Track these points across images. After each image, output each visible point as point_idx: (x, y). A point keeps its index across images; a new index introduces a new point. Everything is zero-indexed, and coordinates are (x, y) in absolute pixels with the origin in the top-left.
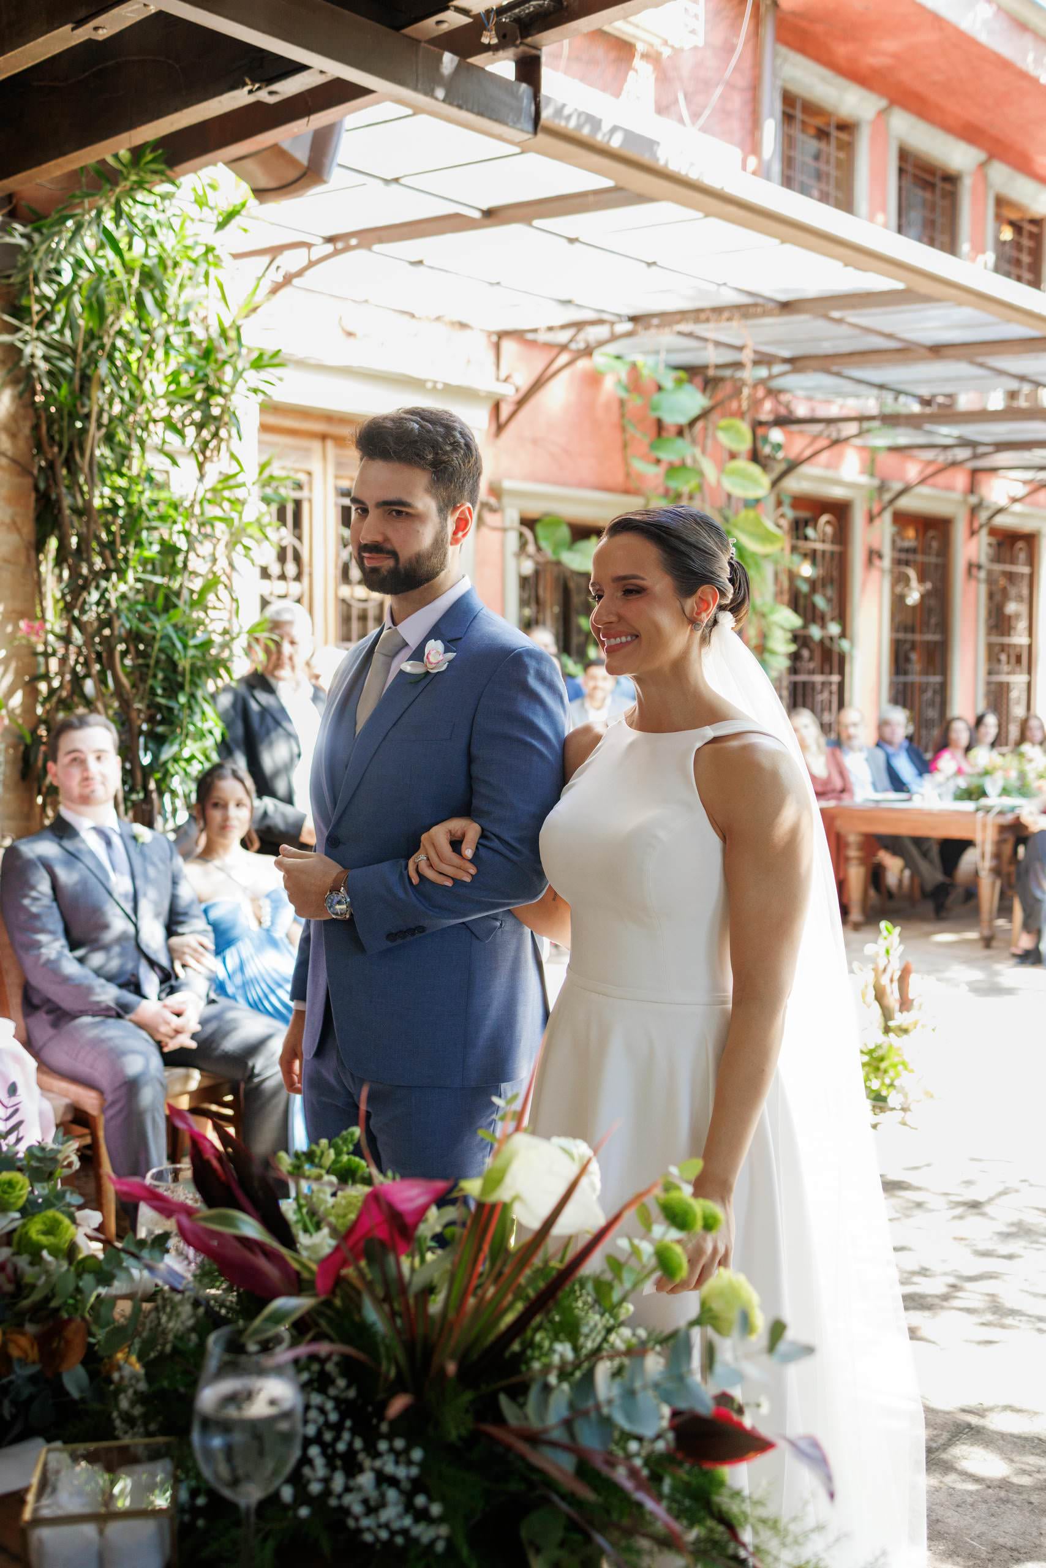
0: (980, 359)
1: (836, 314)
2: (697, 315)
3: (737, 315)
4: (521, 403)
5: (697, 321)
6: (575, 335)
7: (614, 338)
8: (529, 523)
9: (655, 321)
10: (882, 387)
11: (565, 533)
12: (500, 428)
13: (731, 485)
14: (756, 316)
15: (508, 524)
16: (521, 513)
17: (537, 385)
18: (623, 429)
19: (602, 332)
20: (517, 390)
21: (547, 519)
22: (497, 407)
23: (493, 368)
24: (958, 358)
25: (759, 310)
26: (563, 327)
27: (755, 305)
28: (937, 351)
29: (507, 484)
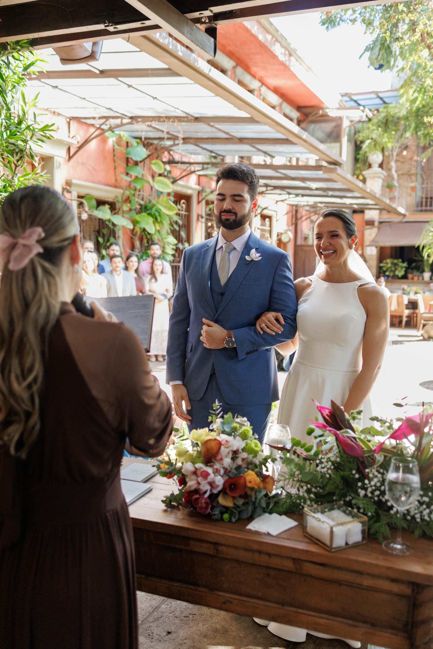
0: (254, 145)
1: (212, 124)
2: (159, 119)
3: (176, 121)
4: (80, 148)
5: (159, 121)
6: (105, 122)
7: (122, 125)
8: (80, 197)
9: (139, 120)
10: (211, 152)
11: (94, 203)
12: (70, 158)
13: (157, 186)
14: (183, 121)
15: (73, 198)
16: (78, 193)
17: (86, 142)
18: (114, 161)
19: (118, 121)
20: (78, 142)
21: (87, 196)
22: (69, 149)
23: (67, 132)
24: (247, 144)
25: (186, 119)
26: (100, 118)
27: (187, 117)
28: (242, 140)
29: (74, 181)
